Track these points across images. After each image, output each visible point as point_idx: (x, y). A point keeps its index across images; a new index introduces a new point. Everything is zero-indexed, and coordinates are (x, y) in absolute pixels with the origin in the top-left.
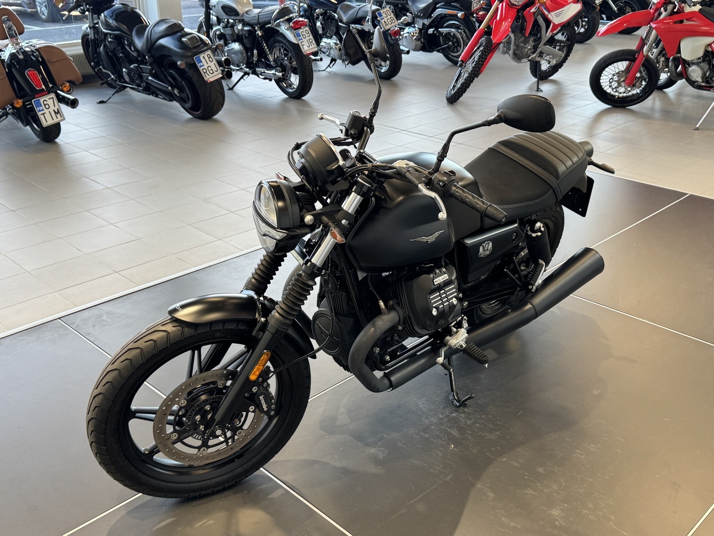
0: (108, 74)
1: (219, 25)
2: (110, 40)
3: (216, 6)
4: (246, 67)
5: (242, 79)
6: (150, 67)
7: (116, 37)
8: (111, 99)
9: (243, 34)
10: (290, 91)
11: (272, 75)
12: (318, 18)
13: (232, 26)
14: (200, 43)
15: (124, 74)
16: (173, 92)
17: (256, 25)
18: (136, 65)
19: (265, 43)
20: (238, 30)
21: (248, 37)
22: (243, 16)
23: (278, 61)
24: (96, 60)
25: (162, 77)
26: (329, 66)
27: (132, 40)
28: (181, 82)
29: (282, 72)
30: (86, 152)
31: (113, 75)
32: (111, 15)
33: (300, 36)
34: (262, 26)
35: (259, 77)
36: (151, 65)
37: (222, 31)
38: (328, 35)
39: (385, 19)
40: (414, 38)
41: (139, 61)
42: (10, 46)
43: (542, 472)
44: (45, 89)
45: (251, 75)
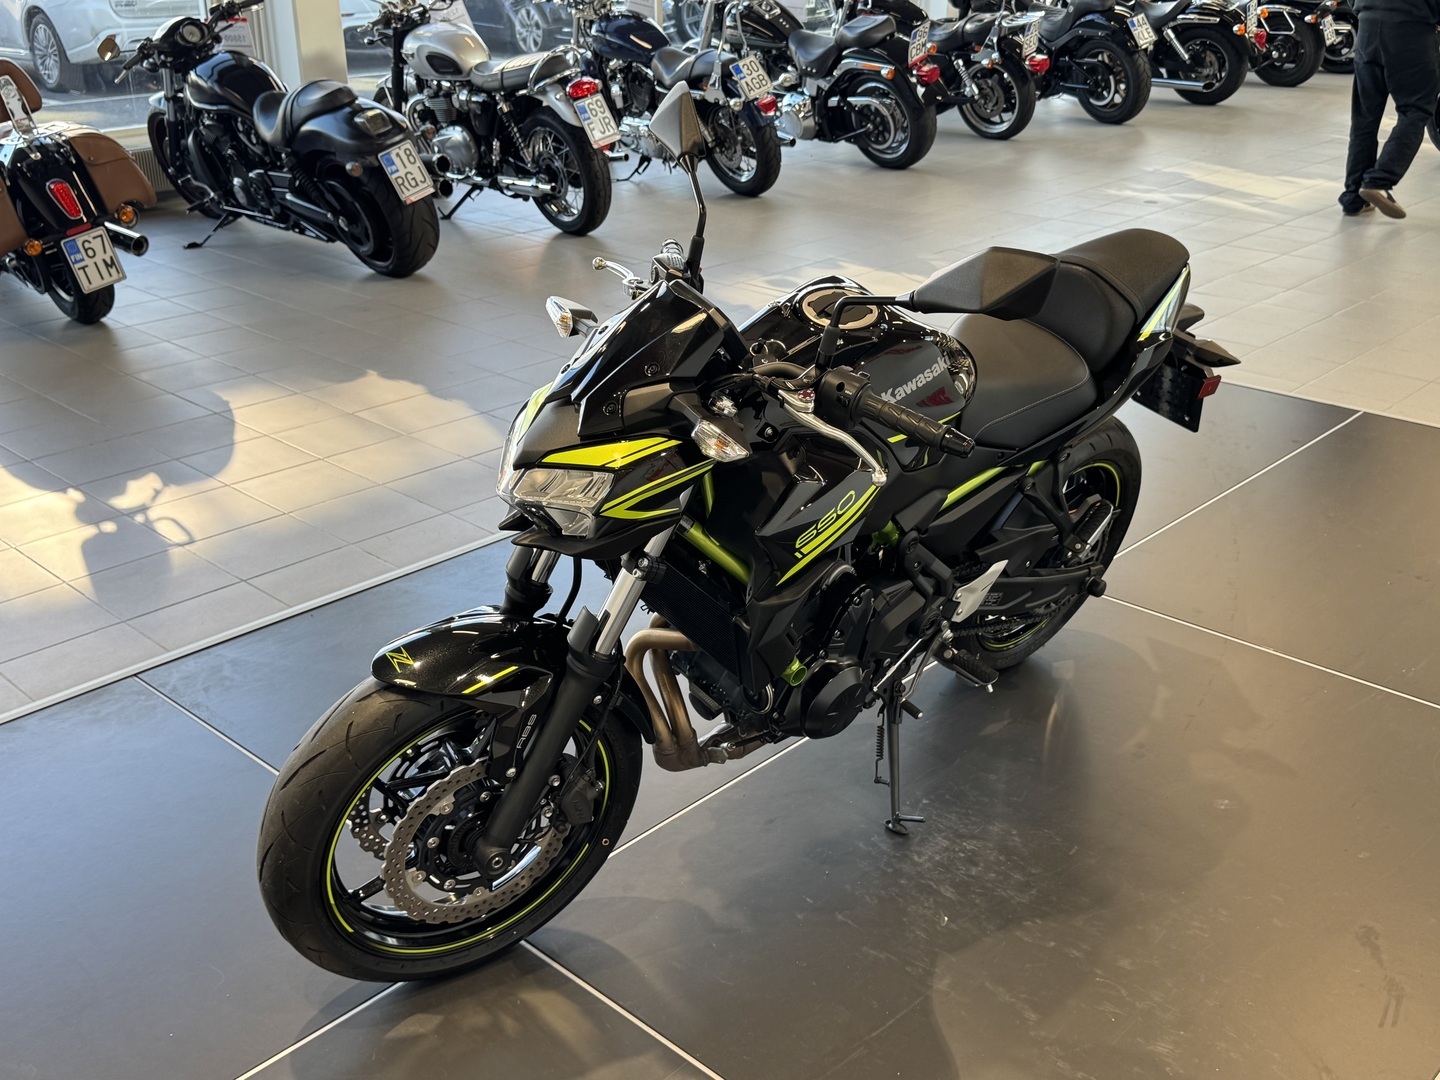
0: (205, 189)
1: (421, 91)
2: (207, 122)
3: (416, 56)
4: (477, 175)
5: (469, 199)
6: (290, 176)
7: (220, 117)
8: (210, 239)
9: (470, 109)
10: (566, 219)
11: (530, 189)
12: (613, 78)
13: (448, 95)
14: (390, 127)
15: (237, 189)
16: (335, 224)
17: (498, 90)
18: (261, 171)
19: (516, 125)
20: (460, 101)
21: (480, 115)
22: (469, 75)
23: (541, 162)
24: (178, 163)
25: (314, 195)
26: (637, 170)
27: (253, 123)
28: (352, 203)
29: (549, 182)
30: (166, 344)
31: (214, 191)
32: (210, 73)
33: (586, 112)
34: (510, 94)
35: (503, 193)
36: (291, 170)
37: (427, 104)
38: (634, 110)
39: (748, 79)
40: (802, 115)
41: (268, 164)
42: (14, 134)
43: (1129, 968)
44: (85, 220)
45: (486, 189)
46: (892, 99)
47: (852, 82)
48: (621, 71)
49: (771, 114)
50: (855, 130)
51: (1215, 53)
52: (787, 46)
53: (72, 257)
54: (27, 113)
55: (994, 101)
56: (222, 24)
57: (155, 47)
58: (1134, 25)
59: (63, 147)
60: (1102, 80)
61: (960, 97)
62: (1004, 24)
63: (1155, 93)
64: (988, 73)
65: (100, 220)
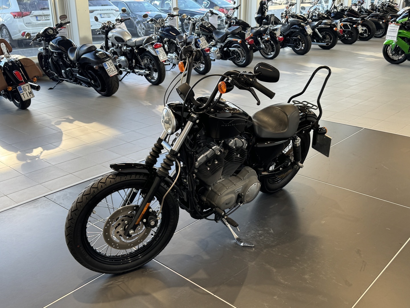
0: (54, 73)
1: (113, 47)
2: (55, 55)
3: (112, 37)
4: (128, 69)
5: (126, 76)
6: (78, 69)
7: (59, 54)
8: (55, 87)
9: (126, 51)
10: (153, 81)
11: (143, 73)
12: (165, 43)
13: (121, 48)
14: (106, 56)
15: (63, 73)
16: (90, 82)
17: (134, 46)
18: (70, 68)
19: (139, 56)
20: (124, 49)
21: (129, 53)
22: (126, 42)
23: (146, 66)
24: (46, 66)
25: (85, 74)
26: (172, 68)
27: (68, 55)
28: (95, 77)
29: (148, 71)
30: (45, 114)
31: (56, 74)
32: (56, 42)
33: (158, 52)
34: (138, 47)
35: (136, 74)
36: (78, 68)
37: (115, 50)
38: (171, 52)
39: (202, 43)
40: (217, 53)
41: (72, 66)
42: (5, 58)
43: (299, 259)
44: (24, 81)
45: (131, 73)
46: (241, 48)
47: (230, 44)
48: (167, 41)
49: (209, 52)
50: (231, 57)
51: (329, 35)
52: (213, 35)
53: (20, 91)
54: (8, 53)
55: (269, 49)
56: (59, 29)
57: (41, 35)
58: (306, 28)
59: (17, 62)
60: (298, 43)
61: (260, 48)
62: (271, 28)
63: (313, 46)
64: (267, 41)
65: (28, 81)
